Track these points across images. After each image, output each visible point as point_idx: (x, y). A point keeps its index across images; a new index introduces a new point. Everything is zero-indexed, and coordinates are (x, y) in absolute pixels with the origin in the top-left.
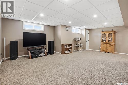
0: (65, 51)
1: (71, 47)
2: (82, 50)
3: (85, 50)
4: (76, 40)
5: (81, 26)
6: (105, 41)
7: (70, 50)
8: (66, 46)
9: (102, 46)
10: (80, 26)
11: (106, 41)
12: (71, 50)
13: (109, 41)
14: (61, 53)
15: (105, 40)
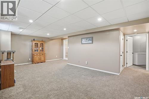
6: (37, 51)
13: (41, 50)
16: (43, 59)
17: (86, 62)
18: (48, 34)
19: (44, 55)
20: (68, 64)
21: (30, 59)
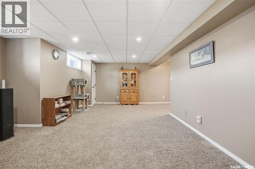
0: (57, 117)
1: (69, 102)
2: (89, 107)
3: (91, 105)
4: (75, 84)
5: (90, 53)
6: (126, 86)
7: (64, 110)
8: (59, 103)
9: (122, 94)
10: (88, 53)
11: (128, 85)
12: (67, 110)
13: (132, 85)
14: (41, 125)
15: (126, 84)
16: (134, 99)
17: (198, 117)
18: (134, 56)
19: (137, 92)
20: (170, 114)
21: (118, 97)
